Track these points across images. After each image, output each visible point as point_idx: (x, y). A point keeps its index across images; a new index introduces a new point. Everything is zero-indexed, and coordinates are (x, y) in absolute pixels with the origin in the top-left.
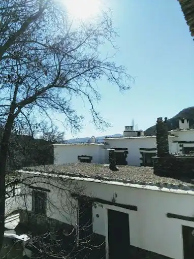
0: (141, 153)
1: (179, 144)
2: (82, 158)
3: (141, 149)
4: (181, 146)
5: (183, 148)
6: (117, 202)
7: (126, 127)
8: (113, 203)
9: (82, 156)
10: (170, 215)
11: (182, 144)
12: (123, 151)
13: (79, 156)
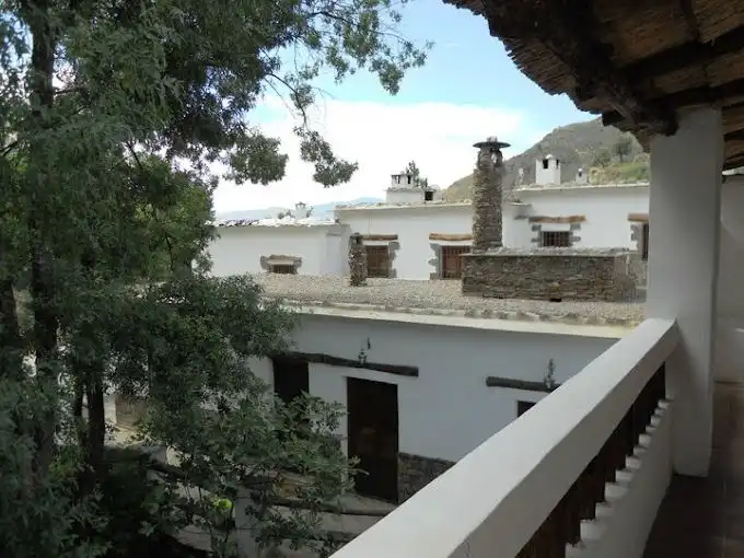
0: (433, 245)
1: (531, 225)
2: (272, 262)
3: (433, 237)
4: (534, 229)
5: (541, 233)
6: (369, 361)
7: (394, 177)
8: (360, 363)
9: (272, 258)
10: (493, 382)
11: (537, 224)
12: (385, 243)
13: (263, 258)
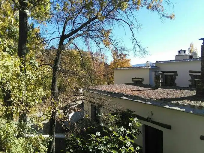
0: (190, 75)
2: (135, 80)
3: (190, 72)
7: (179, 51)
8: (148, 120)
9: (136, 78)
12: (173, 74)
13: (132, 78)
